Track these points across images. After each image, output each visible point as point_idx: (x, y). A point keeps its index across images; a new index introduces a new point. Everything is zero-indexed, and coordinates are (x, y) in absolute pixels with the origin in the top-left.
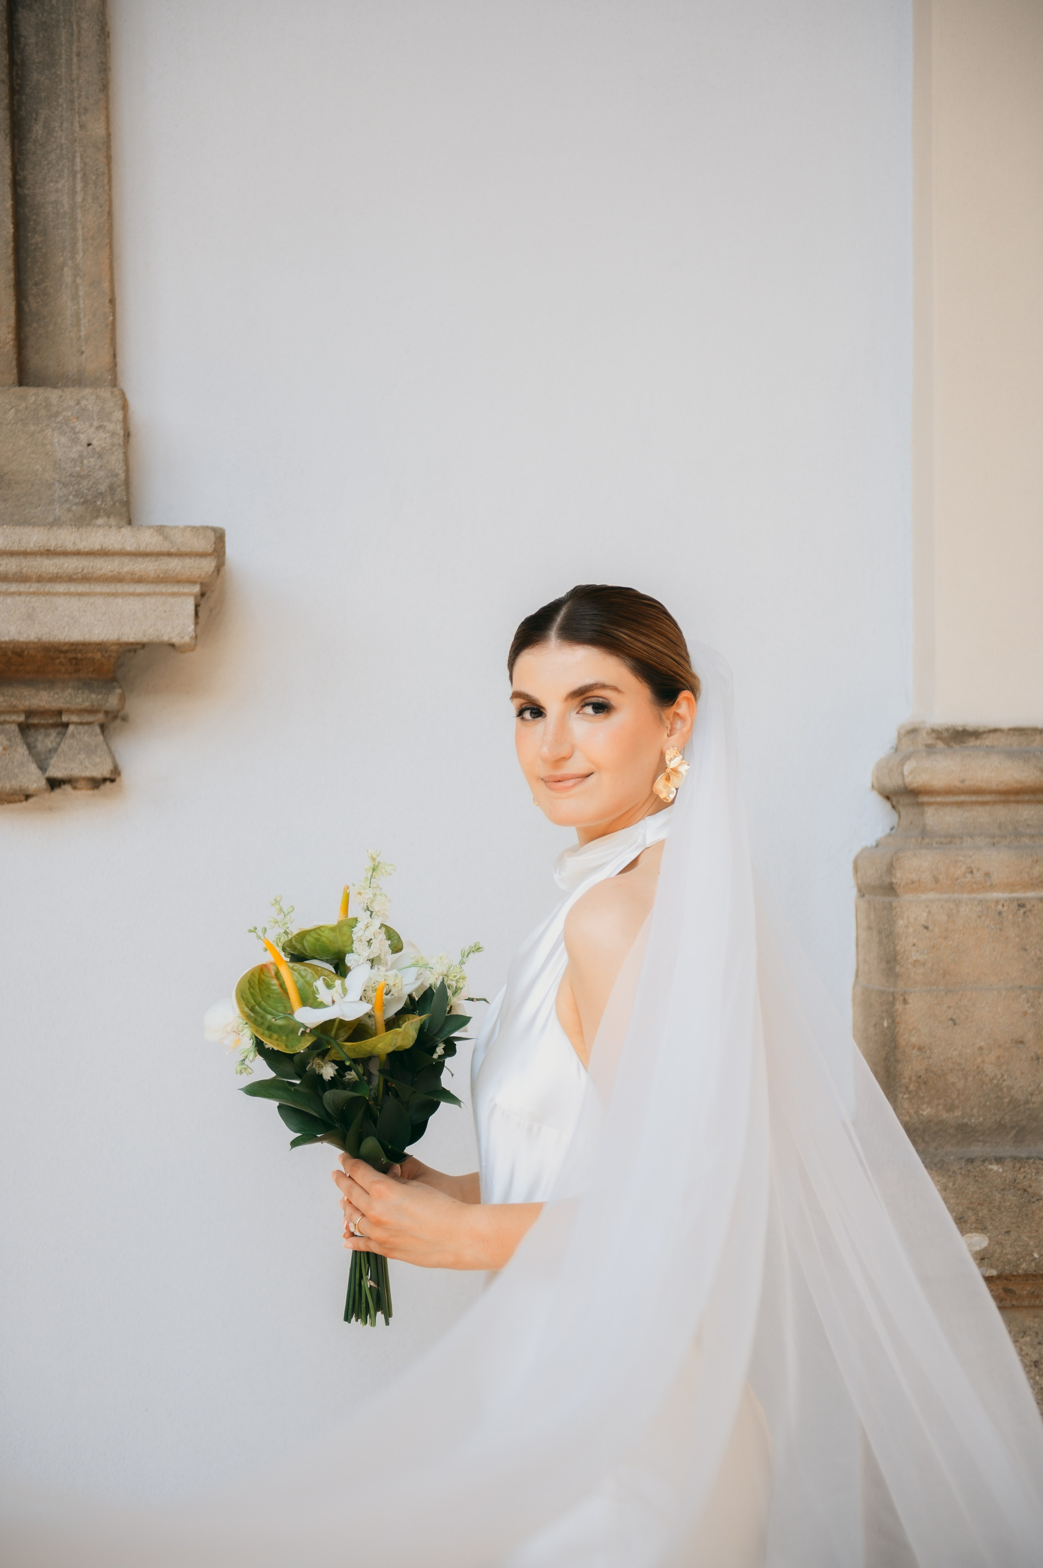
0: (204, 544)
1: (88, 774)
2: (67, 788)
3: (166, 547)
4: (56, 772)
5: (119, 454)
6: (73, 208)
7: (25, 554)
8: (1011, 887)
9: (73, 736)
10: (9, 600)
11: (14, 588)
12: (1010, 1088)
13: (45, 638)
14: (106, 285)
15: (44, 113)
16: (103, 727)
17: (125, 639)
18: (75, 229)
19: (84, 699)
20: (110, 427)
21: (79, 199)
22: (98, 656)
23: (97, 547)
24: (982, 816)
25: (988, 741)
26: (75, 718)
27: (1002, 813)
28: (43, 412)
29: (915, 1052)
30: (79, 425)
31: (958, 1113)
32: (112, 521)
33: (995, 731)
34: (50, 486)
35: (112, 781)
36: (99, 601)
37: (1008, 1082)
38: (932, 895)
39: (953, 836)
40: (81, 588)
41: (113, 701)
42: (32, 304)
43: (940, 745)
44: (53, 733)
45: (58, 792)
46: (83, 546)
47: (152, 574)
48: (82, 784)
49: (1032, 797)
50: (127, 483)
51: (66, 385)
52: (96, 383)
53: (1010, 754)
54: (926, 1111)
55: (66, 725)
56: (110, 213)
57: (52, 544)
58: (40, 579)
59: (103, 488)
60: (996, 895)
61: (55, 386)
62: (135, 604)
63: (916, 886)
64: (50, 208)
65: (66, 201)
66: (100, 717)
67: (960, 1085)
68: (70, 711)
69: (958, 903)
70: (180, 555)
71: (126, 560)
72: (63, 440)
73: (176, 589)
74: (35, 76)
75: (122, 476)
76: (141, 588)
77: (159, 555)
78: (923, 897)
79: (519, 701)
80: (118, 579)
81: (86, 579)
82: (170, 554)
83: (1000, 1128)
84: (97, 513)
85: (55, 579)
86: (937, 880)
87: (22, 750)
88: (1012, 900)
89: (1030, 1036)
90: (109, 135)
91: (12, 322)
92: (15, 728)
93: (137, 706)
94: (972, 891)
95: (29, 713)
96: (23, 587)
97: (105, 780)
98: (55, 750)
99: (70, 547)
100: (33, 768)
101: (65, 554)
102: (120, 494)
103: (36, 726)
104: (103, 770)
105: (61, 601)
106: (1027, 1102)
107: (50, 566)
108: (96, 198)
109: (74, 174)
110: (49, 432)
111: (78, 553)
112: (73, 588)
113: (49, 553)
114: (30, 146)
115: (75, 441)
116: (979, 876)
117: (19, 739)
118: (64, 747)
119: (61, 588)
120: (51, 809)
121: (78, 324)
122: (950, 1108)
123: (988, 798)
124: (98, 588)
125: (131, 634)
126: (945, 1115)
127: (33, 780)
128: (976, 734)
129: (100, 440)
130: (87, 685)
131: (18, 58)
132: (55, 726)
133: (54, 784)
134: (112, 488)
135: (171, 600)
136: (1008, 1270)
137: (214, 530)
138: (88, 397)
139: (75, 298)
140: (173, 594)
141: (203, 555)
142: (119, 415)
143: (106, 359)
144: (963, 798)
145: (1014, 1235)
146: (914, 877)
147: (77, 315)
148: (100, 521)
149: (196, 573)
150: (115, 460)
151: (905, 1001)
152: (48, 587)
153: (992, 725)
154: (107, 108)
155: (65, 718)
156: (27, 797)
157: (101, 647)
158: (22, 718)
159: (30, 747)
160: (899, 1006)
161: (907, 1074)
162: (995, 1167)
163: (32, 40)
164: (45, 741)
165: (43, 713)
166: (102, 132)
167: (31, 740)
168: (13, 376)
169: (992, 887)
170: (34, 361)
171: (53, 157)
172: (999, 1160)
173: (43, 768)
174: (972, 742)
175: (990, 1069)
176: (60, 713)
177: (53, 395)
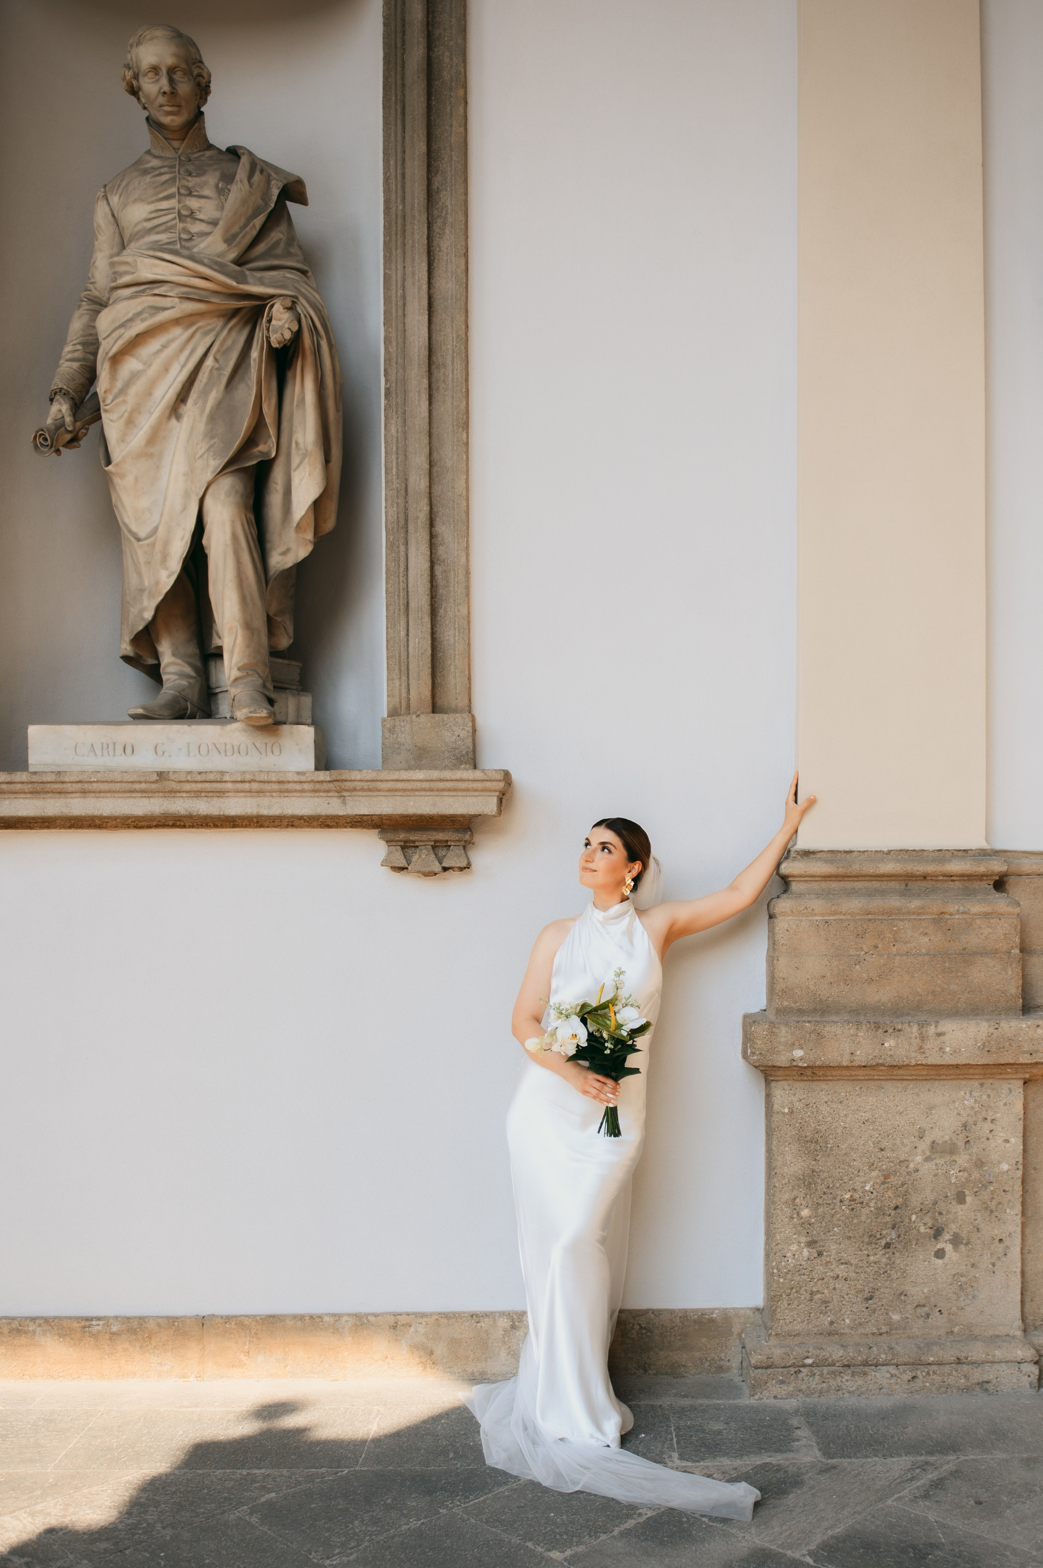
0: (500, 776)
1: (458, 866)
2: (451, 870)
3: (485, 778)
4: (445, 865)
5: (470, 740)
6: (455, 642)
7: (432, 781)
8: (823, 915)
9: (452, 850)
10: (426, 798)
11: (428, 793)
12: (820, 995)
13: (440, 813)
14: (467, 672)
15: (444, 605)
16: (464, 847)
17: (470, 813)
18: (455, 650)
19: (456, 836)
20: (467, 729)
21: (457, 639)
22: (462, 819)
23: (459, 778)
24: (815, 886)
25: (818, 856)
26: (453, 844)
27: (824, 885)
28: (441, 724)
29: (781, 980)
30: (455, 728)
31: (798, 1004)
32: (467, 766)
33: (822, 851)
34: (444, 752)
35: (469, 868)
36: (460, 798)
37: (819, 993)
38: (791, 918)
39: (801, 894)
40: (453, 793)
41: (467, 837)
42: (438, 680)
43: (799, 857)
44: (445, 849)
45: (447, 872)
46: (453, 777)
47: (480, 788)
48: (456, 869)
49: (835, 879)
50: (474, 751)
51: (451, 712)
52: (462, 711)
53: (826, 861)
54: (785, 1003)
55: (450, 846)
56: (469, 644)
57: (442, 777)
58: (438, 790)
59: (464, 753)
60: (817, 918)
61: (446, 713)
62: (474, 799)
63: (784, 914)
64: (446, 642)
65: (452, 639)
66: (463, 843)
67: (799, 993)
68: (452, 841)
69: (801, 921)
70: (491, 781)
71: (470, 783)
72: (449, 734)
73: (489, 794)
74: (441, 591)
75: (471, 748)
76: (476, 793)
77: (483, 780)
78: (787, 918)
79: (587, 841)
80: (467, 790)
81: (455, 790)
82: (487, 780)
83: (815, 1011)
84: (461, 763)
85: (443, 790)
86: (792, 912)
87: (433, 856)
88: (823, 920)
89: (828, 974)
90: (469, 613)
91: (430, 688)
92: (430, 847)
93: (477, 838)
94: (807, 916)
95: (436, 841)
96: (431, 793)
97: (465, 868)
98: (444, 856)
99: (449, 778)
100: (437, 863)
101: (447, 780)
102: (471, 755)
103: (438, 846)
104: (464, 864)
105: (446, 798)
106: (826, 1000)
107: (441, 785)
108: (463, 638)
109: (455, 629)
110: (443, 731)
111: (452, 780)
112: (450, 793)
113: (441, 780)
114: (439, 618)
115: (453, 735)
116: (810, 910)
117: (432, 852)
118: (448, 855)
119: (446, 793)
120: (445, 879)
121: (456, 688)
122: (795, 1003)
123: (817, 879)
124: (460, 794)
125: (472, 811)
126: (793, 1005)
127: (437, 867)
128: (814, 853)
129: (463, 734)
130: (457, 830)
131: (434, 584)
132: (445, 846)
133: (445, 869)
134: (467, 753)
135: (488, 798)
136: (811, 1064)
137: (504, 771)
138: (458, 717)
139: (455, 677)
140: (488, 796)
141: (499, 781)
142: (470, 724)
143: (467, 702)
144: (807, 879)
145: (814, 1050)
146: (783, 910)
147: (455, 685)
148: (463, 766)
149: (497, 788)
150: (469, 742)
151: (778, 960)
152: (441, 793)
153: (821, 849)
154: (468, 603)
155: (449, 844)
156: (436, 874)
157: (462, 816)
158: (433, 844)
159: (436, 855)
160: (775, 962)
161: (778, 989)
162: (807, 1024)
163: (440, 577)
164: (442, 852)
165: (441, 841)
166: (466, 613)
167: (436, 852)
168: (430, 710)
169: (815, 915)
170: (439, 702)
171: (447, 622)
172: (809, 1022)
173: (440, 863)
174: (812, 856)
175: (812, 987)
176: (447, 841)
177: (445, 716)
